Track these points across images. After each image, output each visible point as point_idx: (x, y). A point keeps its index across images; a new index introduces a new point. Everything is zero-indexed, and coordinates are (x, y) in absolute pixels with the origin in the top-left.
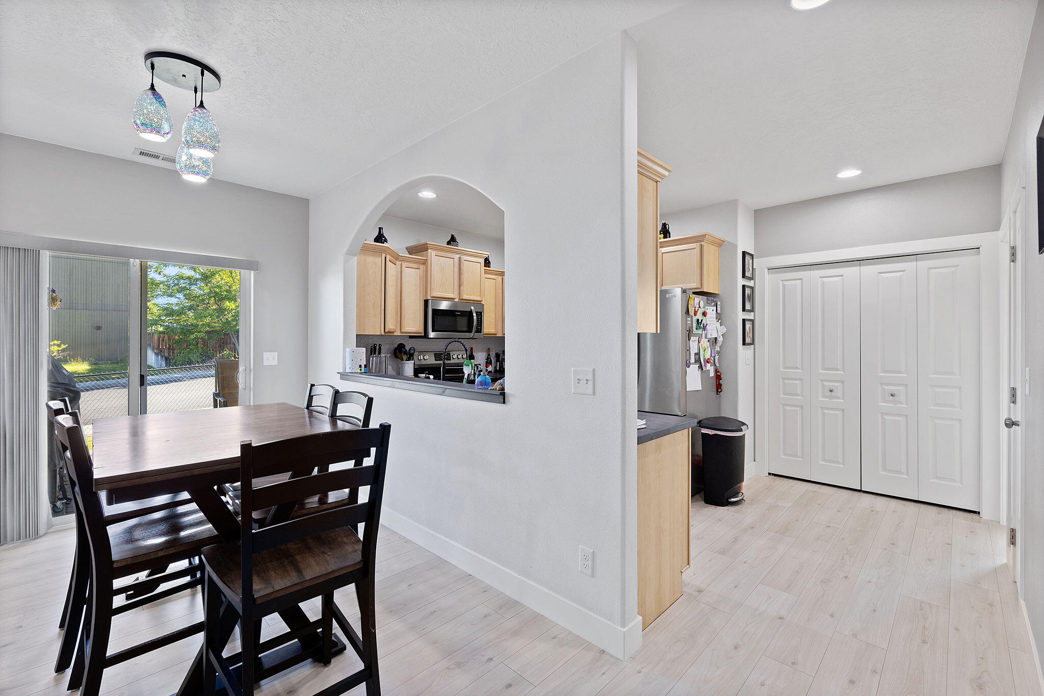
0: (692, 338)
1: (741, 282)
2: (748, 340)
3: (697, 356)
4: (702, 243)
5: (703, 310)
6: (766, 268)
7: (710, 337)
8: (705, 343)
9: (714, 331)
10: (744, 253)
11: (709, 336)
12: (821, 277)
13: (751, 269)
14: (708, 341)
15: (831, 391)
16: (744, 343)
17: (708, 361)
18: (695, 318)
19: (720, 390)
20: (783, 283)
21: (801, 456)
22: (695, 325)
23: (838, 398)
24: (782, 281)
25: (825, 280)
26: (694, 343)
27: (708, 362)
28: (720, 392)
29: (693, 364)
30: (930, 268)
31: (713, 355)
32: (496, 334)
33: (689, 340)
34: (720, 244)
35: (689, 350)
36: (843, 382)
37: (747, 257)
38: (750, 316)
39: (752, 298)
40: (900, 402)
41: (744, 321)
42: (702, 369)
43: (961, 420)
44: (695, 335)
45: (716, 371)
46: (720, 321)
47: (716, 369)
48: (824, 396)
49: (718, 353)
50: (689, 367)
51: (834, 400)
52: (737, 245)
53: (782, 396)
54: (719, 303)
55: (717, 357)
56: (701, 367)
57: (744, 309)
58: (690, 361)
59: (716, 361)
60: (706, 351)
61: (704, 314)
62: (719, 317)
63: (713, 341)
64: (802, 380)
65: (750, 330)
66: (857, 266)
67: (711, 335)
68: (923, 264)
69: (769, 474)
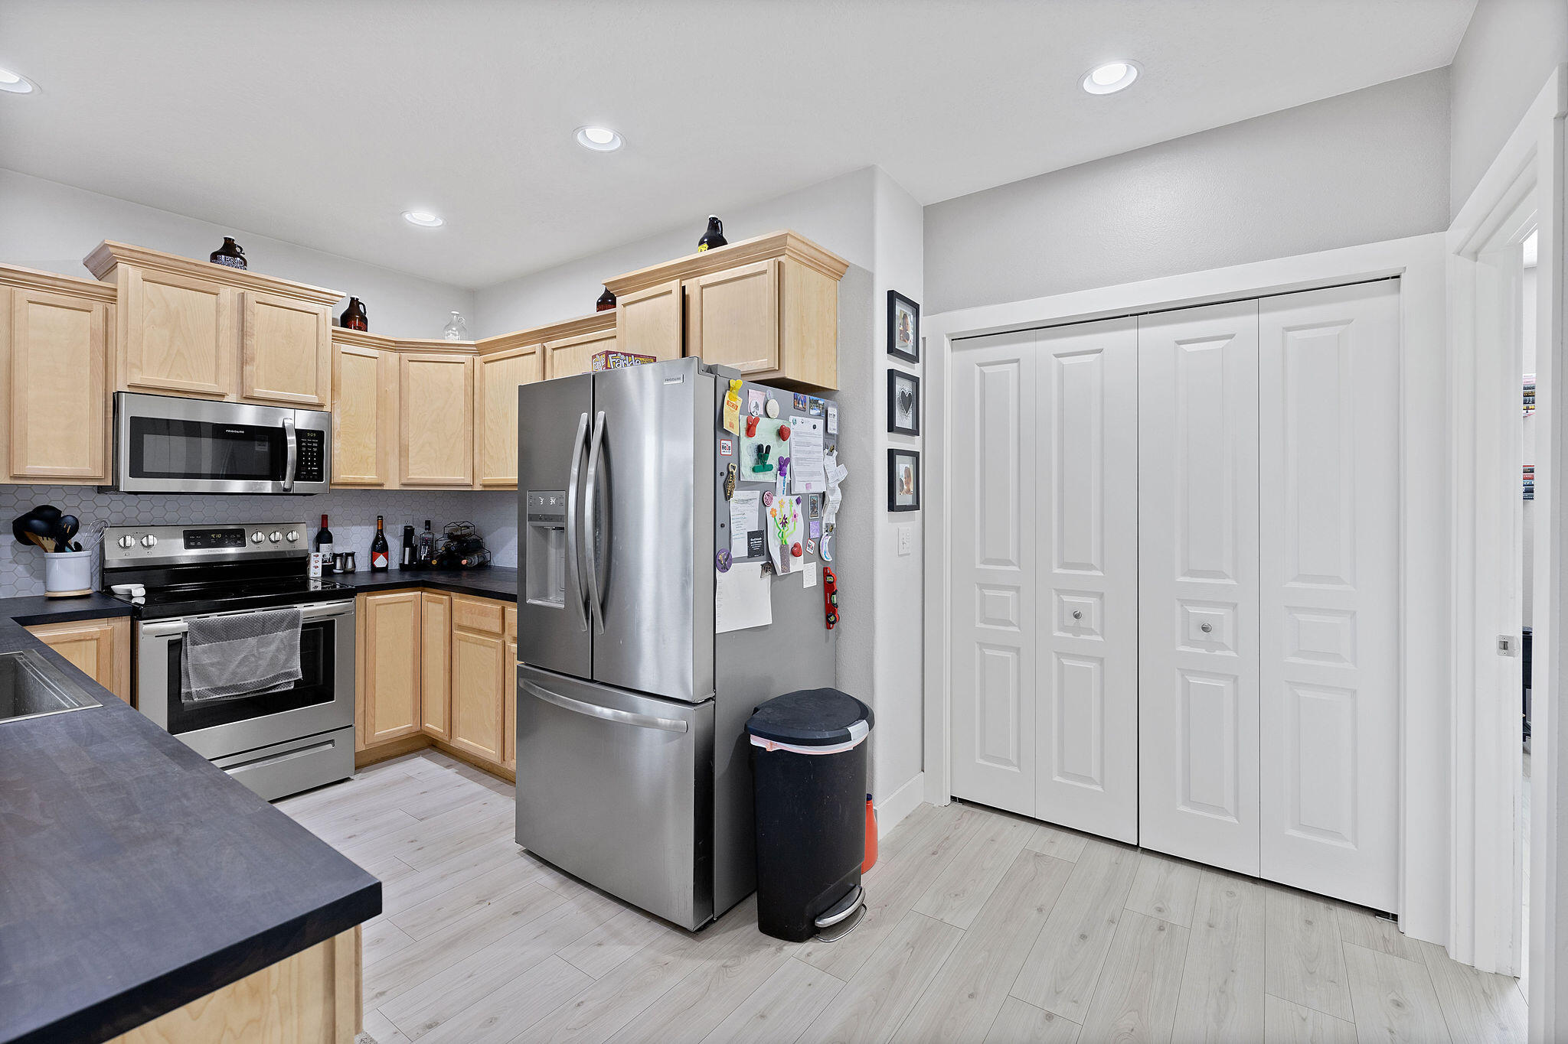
0: (737, 494)
1: (884, 363)
2: (903, 498)
3: (757, 541)
4: (781, 259)
5: (780, 423)
6: (948, 335)
7: (804, 491)
8: (783, 504)
9: (816, 478)
10: (892, 296)
11: (799, 488)
12: (1057, 356)
13: (911, 337)
14: (798, 501)
15: (1077, 616)
16: (892, 506)
17: (796, 552)
18: (748, 446)
19: (832, 619)
20: (981, 371)
21: (1015, 762)
22: (748, 459)
23: (1091, 632)
24: (980, 365)
25: (1065, 361)
26: (742, 507)
27: (794, 554)
28: (833, 623)
29: (740, 560)
30: (1288, 329)
31: (815, 535)
32: (382, 485)
33: (728, 497)
34: (838, 270)
35: (726, 526)
36: (1101, 596)
37: (900, 308)
38: (913, 444)
39: (912, 401)
40: (1223, 646)
41: (892, 454)
42: (774, 572)
43: (1355, 692)
44: (750, 485)
45: (826, 573)
46: (835, 453)
47: (825, 569)
48: (1063, 628)
49: (830, 529)
50: (725, 569)
51: (1082, 637)
52: (873, 274)
53: (979, 625)
54: (832, 411)
55: (826, 540)
56: (769, 567)
57: (891, 427)
58: (729, 555)
59: (825, 548)
60: (790, 525)
61: (782, 434)
62: (833, 443)
63: (814, 503)
64: (1018, 589)
65: (908, 476)
66: (1129, 327)
67: (808, 486)
68: (1274, 318)
69: (953, 799)
